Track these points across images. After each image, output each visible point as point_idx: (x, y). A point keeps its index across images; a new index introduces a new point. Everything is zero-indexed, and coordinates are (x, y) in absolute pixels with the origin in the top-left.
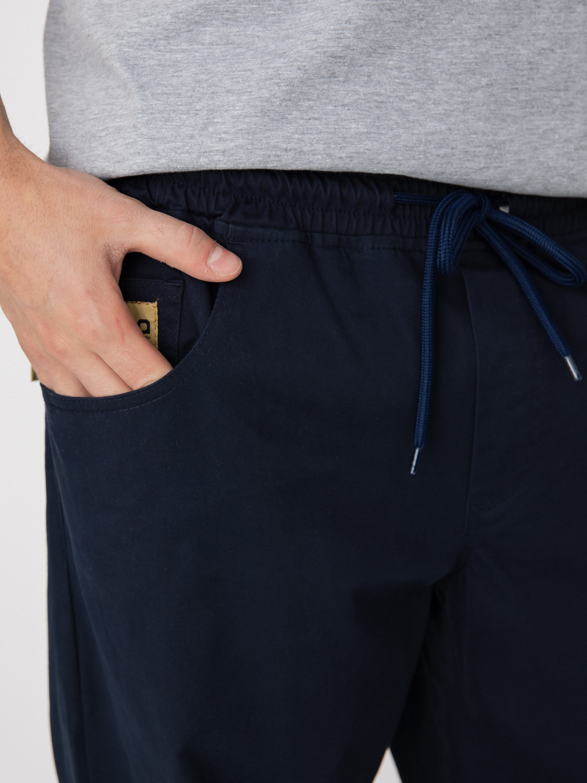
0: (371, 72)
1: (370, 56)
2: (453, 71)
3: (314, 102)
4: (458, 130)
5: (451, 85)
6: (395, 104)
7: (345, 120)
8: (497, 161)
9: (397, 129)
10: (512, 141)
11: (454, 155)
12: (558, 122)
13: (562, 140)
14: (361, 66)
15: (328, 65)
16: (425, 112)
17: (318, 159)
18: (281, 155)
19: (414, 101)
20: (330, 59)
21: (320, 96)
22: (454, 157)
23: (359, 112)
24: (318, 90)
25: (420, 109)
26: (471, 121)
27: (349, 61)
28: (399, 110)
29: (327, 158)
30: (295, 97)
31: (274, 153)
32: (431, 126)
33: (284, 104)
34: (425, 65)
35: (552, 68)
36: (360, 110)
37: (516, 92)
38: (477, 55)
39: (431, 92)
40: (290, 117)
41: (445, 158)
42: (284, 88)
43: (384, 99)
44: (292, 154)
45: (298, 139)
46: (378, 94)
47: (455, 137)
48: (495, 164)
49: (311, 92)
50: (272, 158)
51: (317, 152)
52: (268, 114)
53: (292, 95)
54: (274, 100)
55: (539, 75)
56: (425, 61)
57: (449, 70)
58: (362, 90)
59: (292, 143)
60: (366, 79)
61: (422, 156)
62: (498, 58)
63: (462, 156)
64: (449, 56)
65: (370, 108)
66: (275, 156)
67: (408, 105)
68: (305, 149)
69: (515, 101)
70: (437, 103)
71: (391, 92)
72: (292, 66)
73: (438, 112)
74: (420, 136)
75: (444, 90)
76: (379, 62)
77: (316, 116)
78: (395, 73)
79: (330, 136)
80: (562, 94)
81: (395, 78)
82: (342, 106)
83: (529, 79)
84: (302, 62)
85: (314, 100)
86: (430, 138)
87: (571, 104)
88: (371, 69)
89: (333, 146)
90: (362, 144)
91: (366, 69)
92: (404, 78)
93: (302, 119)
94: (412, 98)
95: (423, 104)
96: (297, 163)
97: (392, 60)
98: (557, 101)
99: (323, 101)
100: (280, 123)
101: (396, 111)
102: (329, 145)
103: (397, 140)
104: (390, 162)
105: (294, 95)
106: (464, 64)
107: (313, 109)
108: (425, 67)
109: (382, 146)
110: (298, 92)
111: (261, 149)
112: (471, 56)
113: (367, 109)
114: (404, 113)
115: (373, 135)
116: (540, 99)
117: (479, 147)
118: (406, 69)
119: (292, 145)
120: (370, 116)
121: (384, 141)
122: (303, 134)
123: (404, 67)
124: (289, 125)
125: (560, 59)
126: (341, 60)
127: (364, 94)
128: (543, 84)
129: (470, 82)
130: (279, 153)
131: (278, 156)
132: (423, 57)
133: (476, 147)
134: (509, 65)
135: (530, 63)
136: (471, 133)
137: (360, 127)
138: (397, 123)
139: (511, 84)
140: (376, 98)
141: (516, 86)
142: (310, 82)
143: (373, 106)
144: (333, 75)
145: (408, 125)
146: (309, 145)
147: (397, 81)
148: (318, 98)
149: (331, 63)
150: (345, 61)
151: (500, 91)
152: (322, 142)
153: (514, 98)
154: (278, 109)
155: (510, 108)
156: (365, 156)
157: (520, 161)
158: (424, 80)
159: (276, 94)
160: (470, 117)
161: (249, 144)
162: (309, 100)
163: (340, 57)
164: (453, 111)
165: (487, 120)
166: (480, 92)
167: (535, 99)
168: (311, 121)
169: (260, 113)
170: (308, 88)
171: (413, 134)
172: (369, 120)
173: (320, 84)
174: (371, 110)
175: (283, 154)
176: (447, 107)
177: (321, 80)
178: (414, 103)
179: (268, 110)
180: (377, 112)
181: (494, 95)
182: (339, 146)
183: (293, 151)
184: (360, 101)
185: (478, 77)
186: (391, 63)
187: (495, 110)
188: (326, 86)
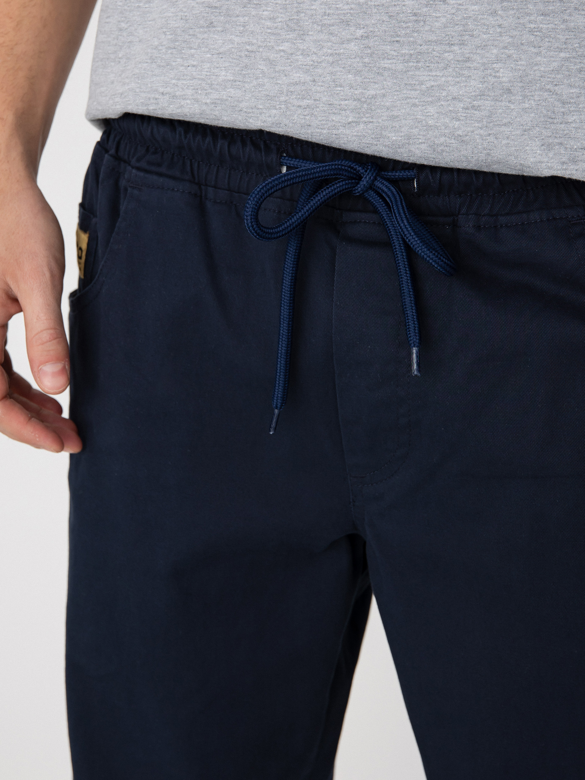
0: (246, 22)
1: (245, 7)
2: (325, 22)
3: (195, 51)
4: (323, 82)
5: (322, 36)
6: (264, 54)
7: (217, 68)
8: (367, 115)
9: (262, 79)
10: (384, 96)
11: (318, 107)
12: (450, 79)
13: (450, 98)
14: (238, 16)
15: (205, 15)
16: (291, 62)
17: (188, 104)
18: (159, 98)
19: (283, 51)
20: (207, 9)
21: (201, 45)
22: (318, 109)
23: (231, 60)
24: (199, 39)
25: (288, 59)
26: (339, 73)
27: (224, 11)
28: (267, 59)
29: (195, 103)
30: (178, 46)
31: (153, 96)
32: (297, 76)
33: (170, 52)
34: (297, 16)
35: (444, 20)
36: (231, 58)
37: (397, 45)
38: (353, 6)
39: (301, 43)
40: (174, 64)
41: (308, 109)
42: (170, 37)
43: (254, 48)
44: (167, 97)
45: (174, 84)
46: (250, 44)
47: (318, 88)
48: (365, 119)
49: (193, 41)
50: (152, 101)
51: (187, 97)
52: (156, 61)
53: (176, 43)
54: (160, 48)
55: (427, 28)
56: (298, 12)
57: (321, 21)
58: (237, 39)
59: (168, 88)
60: (242, 28)
61: (283, 106)
62: (378, 9)
63: (326, 109)
64: (323, 7)
65: (240, 56)
66: (153, 98)
67: (276, 55)
68: (178, 93)
69: (395, 54)
70: (305, 53)
71: (262, 42)
72: (177, 16)
73: (305, 63)
74: (283, 86)
75: (315, 41)
76: (253, 13)
77: (195, 63)
78: (269, 23)
79: (199, 82)
80: (456, 48)
81: (268, 28)
82: (217, 54)
83: (413, 31)
84: (185, 12)
85: (195, 49)
86: (292, 89)
87: (468, 60)
88: (246, 19)
89: (200, 92)
90: (225, 91)
91: (241, 19)
92: (276, 28)
93: (182, 66)
94: (281, 48)
95: (292, 54)
96: (171, 106)
97: (267, 10)
98: (449, 56)
99: (203, 49)
100: (164, 69)
101: (264, 60)
102: (197, 91)
103: (260, 89)
104: (251, 111)
105: (177, 44)
106: (338, 15)
107: (193, 57)
108: (298, 18)
109: (244, 94)
110: (181, 40)
111: (145, 92)
112: (346, 7)
113: (238, 57)
114: (271, 63)
115: (238, 83)
116: (428, 53)
117: (346, 100)
118: (280, 20)
119: (168, 90)
120: (240, 64)
121: (247, 89)
122: (179, 79)
123: (278, 17)
124: (171, 71)
125: (454, 11)
126: (217, 10)
127: (238, 43)
128: (433, 37)
129: (343, 34)
130: (157, 96)
131: (156, 99)
132: (297, 7)
133: (342, 100)
134: (390, 16)
135: (415, 15)
136: (336, 86)
137: (228, 74)
138: (263, 72)
139: (391, 36)
140: (248, 47)
141: (398, 39)
142: (191, 32)
143: (243, 55)
144: (211, 24)
145: (273, 75)
146: (181, 90)
147: (269, 31)
148: (199, 47)
149: (208, 13)
150: (221, 11)
151: (377, 43)
152: (192, 88)
153: (395, 51)
154: (164, 56)
155: (389, 61)
156: (227, 103)
157: (393, 118)
158: (295, 30)
159: (163, 42)
160: (338, 69)
161: (138, 88)
162: (191, 48)
163: (216, 8)
164: (320, 62)
165: (358, 73)
166: (353, 44)
167: (420, 53)
168: (189, 68)
169: (149, 59)
170: (190, 37)
171: (277, 84)
172: (237, 69)
173: (200, 33)
174: (240, 59)
175: (159, 97)
176: (314, 58)
177: (201, 30)
178: (282, 54)
179: (156, 57)
180: (246, 61)
181: (370, 48)
182: (205, 92)
183: (167, 95)
184: (233, 50)
185: (353, 29)
186: (265, 13)
187: (368, 64)
188: (206, 36)
